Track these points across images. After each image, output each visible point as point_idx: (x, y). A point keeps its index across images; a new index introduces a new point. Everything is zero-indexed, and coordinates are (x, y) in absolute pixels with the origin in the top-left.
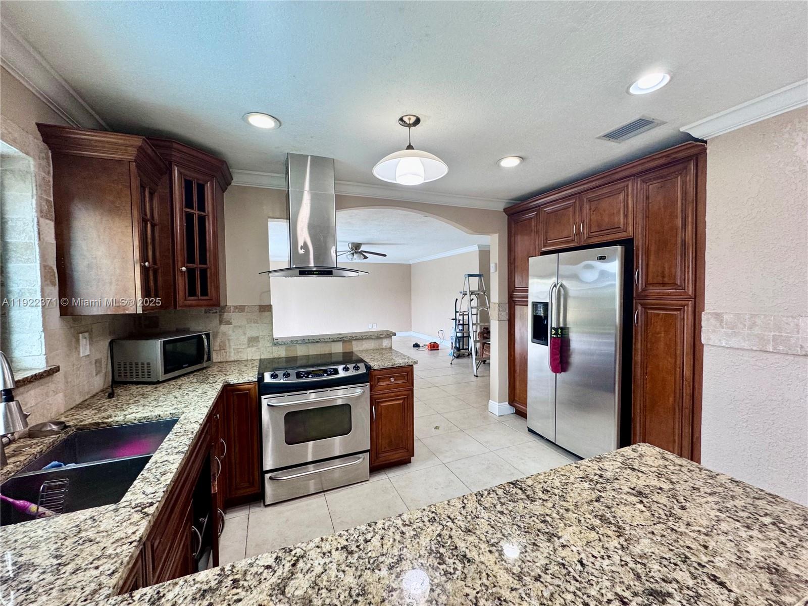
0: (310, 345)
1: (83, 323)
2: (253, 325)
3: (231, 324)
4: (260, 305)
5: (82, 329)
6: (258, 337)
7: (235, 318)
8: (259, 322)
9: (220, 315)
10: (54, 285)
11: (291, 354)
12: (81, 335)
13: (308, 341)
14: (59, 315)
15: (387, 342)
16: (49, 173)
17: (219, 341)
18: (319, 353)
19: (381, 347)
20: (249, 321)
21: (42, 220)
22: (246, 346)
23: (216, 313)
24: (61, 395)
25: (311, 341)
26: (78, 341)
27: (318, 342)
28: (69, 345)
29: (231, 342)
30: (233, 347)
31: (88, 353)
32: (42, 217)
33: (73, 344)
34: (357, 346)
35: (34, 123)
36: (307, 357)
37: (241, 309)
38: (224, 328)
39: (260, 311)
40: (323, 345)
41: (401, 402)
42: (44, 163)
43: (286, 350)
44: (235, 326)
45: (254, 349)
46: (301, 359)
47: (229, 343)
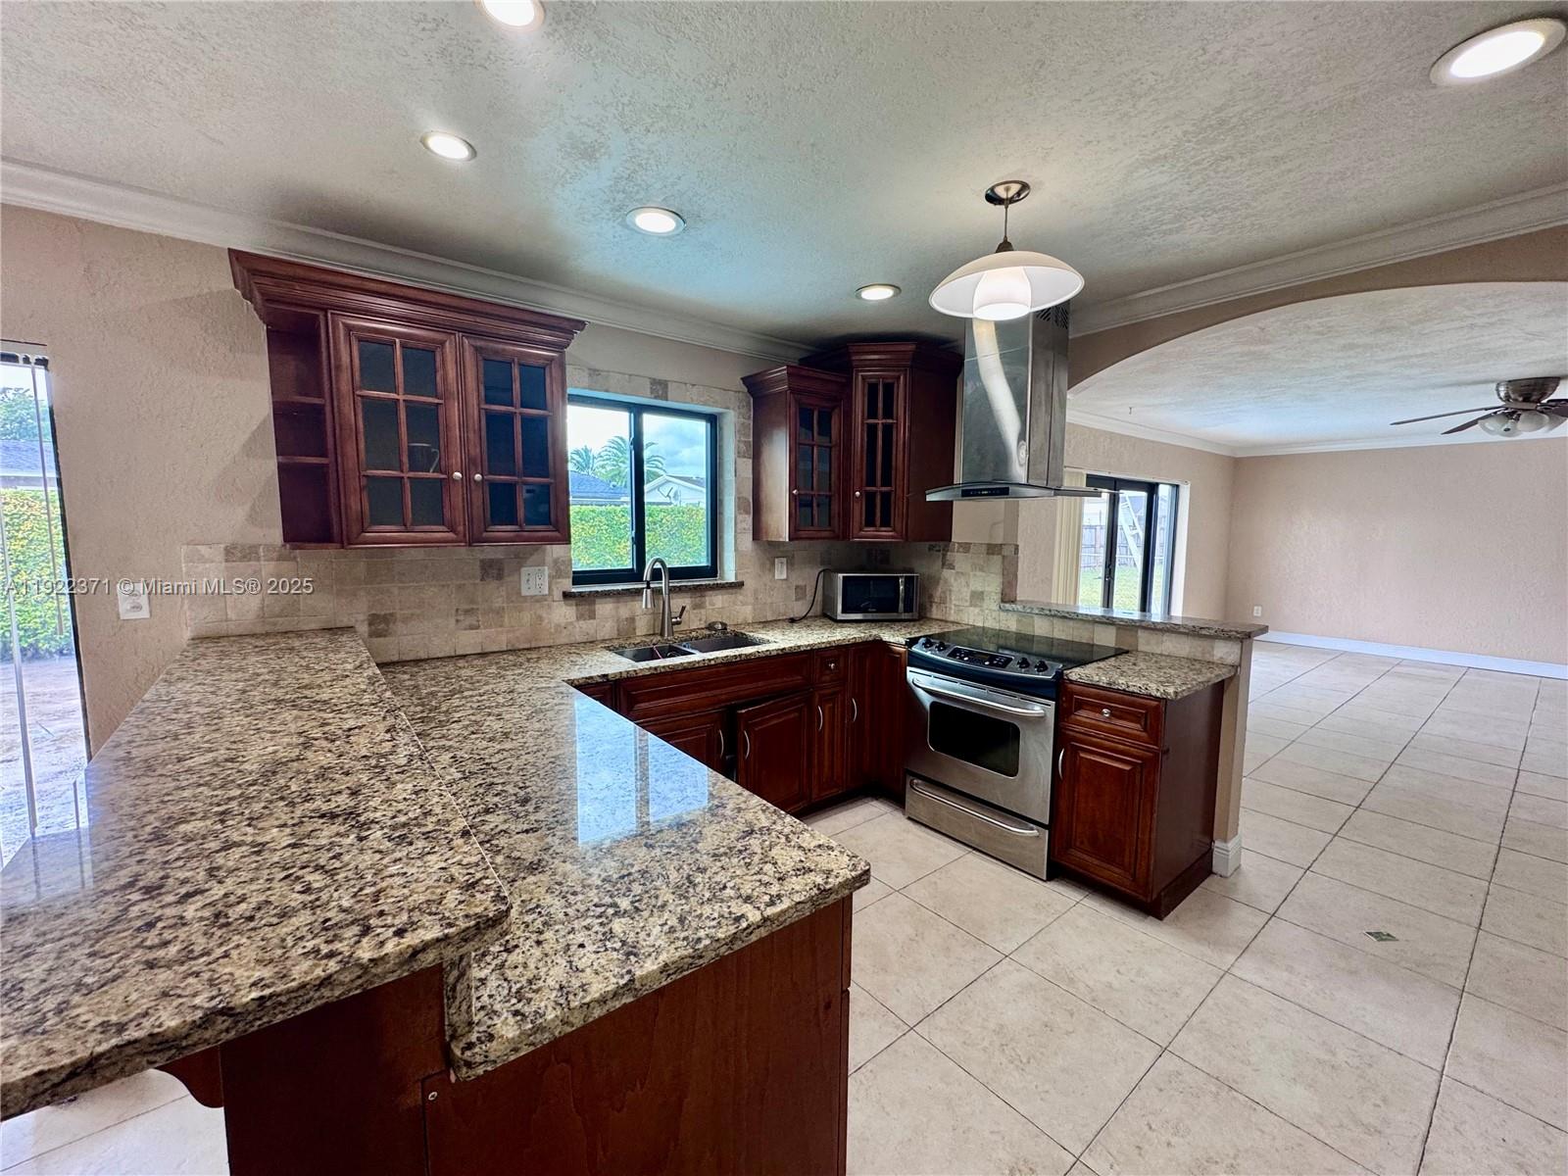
0: (1055, 620)
1: (781, 549)
2: (979, 573)
3: (953, 569)
4: (988, 544)
5: (779, 554)
6: (982, 593)
7: (957, 557)
8: (985, 569)
9: (944, 556)
10: (747, 513)
11: (1027, 631)
12: (776, 560)
13: (1048, 612)
14: (751, 539)
15: (1226, 650)
16: (749, 417)
17: (940, 590)
18: (1069, 638)
19: (1208, 657)
20: (975, 567)
21: (739, 460)
22: (968, 604)
23: (939, 551)
24: (750, 607)
25: (1053, 613)
26: (773, 564)
27: (1065, 617)
28: (762, 565)
29: (953, 594)
30: (954, 602)
31: (784, 577)
32: (739, 457)
33: (768, 566)
34: (1148, 643)
35: (739, 378)
36: (1051, 641)
37: (966, 547)
38: (947, 573)
39: (988, 554)
40: (1078, 625)
41: (1127, 768)
42: (743, 411)
43: (1018, 621)
44: (958, 573)
45: (977, 610)
46: (1039, 642)
47: (950, 595)
